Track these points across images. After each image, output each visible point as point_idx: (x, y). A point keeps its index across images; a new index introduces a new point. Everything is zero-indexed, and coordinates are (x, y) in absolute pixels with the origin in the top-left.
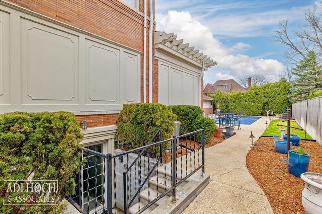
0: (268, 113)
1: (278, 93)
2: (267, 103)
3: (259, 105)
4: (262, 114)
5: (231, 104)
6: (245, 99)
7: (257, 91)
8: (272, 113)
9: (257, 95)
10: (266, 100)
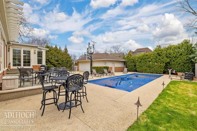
0: (170, 72)
1: (180, 54)
2: (169, 63)
3: (161, 64)
4: (164, 73)
5: (137, 64)
6: (149, 59)
7: (160, 52)
8: (174, 72)
9: (160, 55)
10: (168, 60)
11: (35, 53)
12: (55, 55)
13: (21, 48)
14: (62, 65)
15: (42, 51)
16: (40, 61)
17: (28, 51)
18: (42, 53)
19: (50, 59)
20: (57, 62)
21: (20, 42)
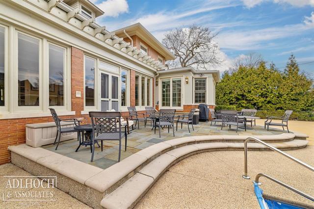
11: (187, 82)
12: (257, 84)
13: (170, 78)
14: (278, 106)
15: (204, 77)
16: (200, 98)
17: (178, 81)
18: (205, 81)
19: (245, 94)
20: (262, 99)
21: (166, 70)
